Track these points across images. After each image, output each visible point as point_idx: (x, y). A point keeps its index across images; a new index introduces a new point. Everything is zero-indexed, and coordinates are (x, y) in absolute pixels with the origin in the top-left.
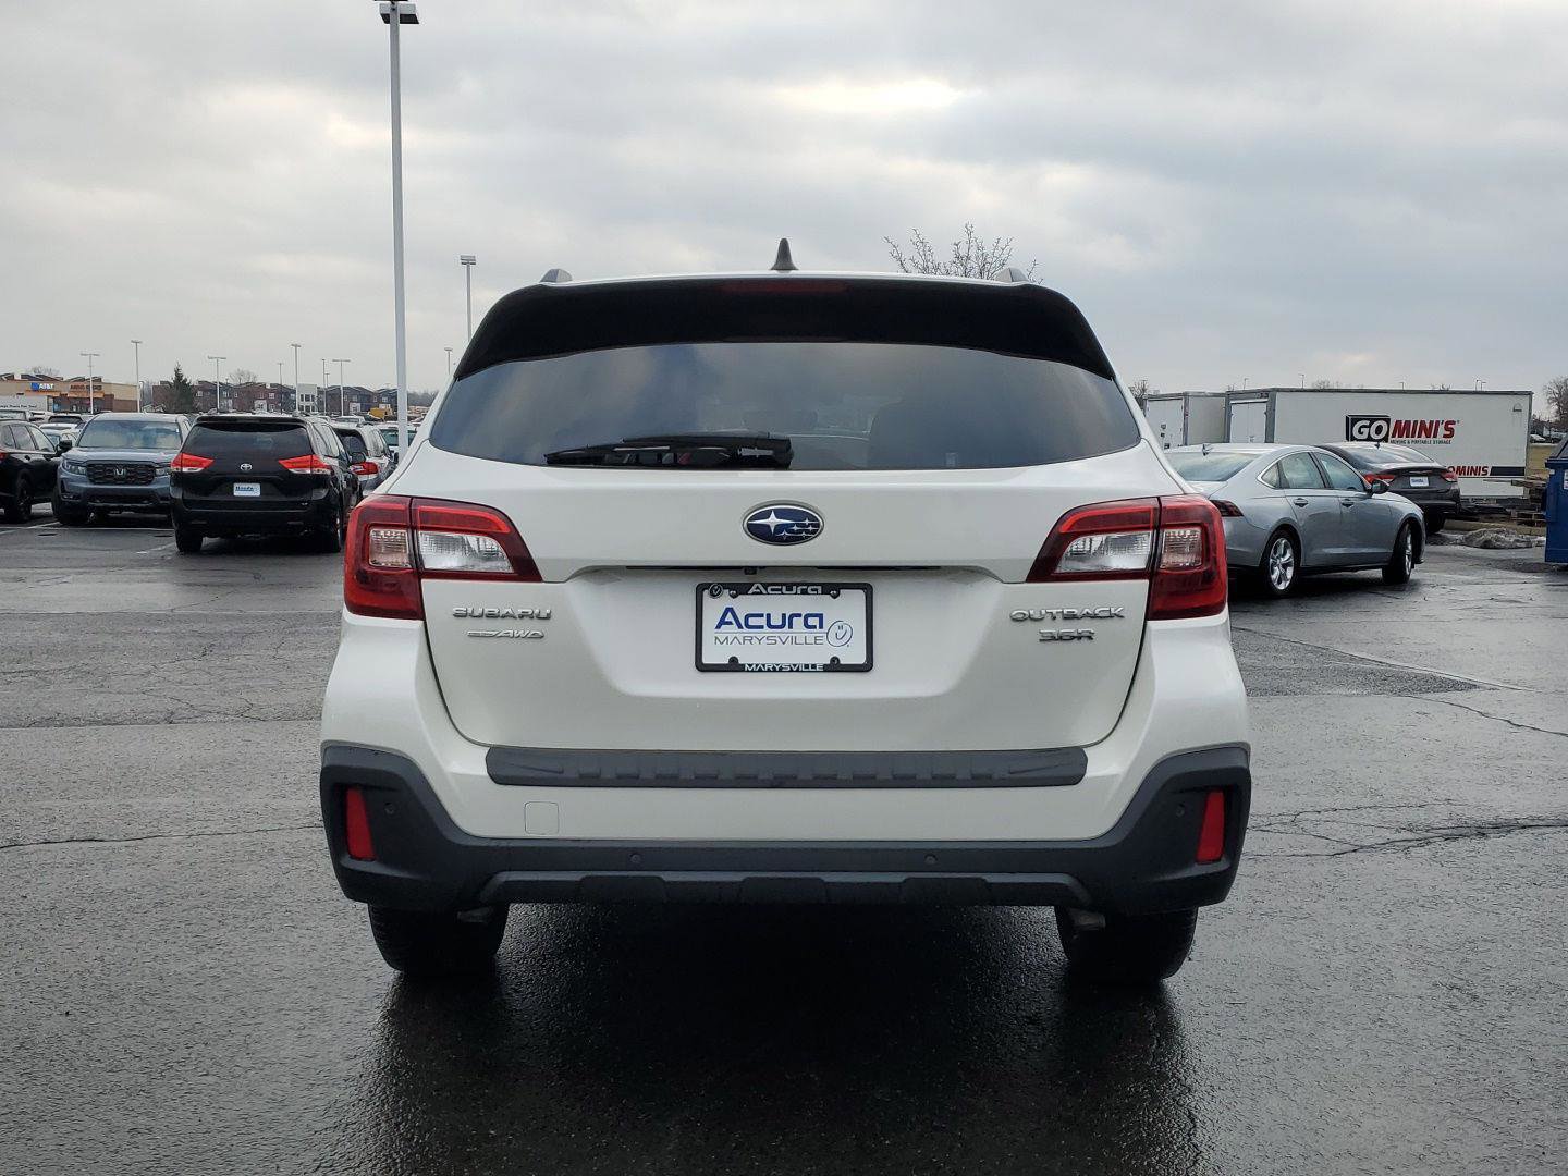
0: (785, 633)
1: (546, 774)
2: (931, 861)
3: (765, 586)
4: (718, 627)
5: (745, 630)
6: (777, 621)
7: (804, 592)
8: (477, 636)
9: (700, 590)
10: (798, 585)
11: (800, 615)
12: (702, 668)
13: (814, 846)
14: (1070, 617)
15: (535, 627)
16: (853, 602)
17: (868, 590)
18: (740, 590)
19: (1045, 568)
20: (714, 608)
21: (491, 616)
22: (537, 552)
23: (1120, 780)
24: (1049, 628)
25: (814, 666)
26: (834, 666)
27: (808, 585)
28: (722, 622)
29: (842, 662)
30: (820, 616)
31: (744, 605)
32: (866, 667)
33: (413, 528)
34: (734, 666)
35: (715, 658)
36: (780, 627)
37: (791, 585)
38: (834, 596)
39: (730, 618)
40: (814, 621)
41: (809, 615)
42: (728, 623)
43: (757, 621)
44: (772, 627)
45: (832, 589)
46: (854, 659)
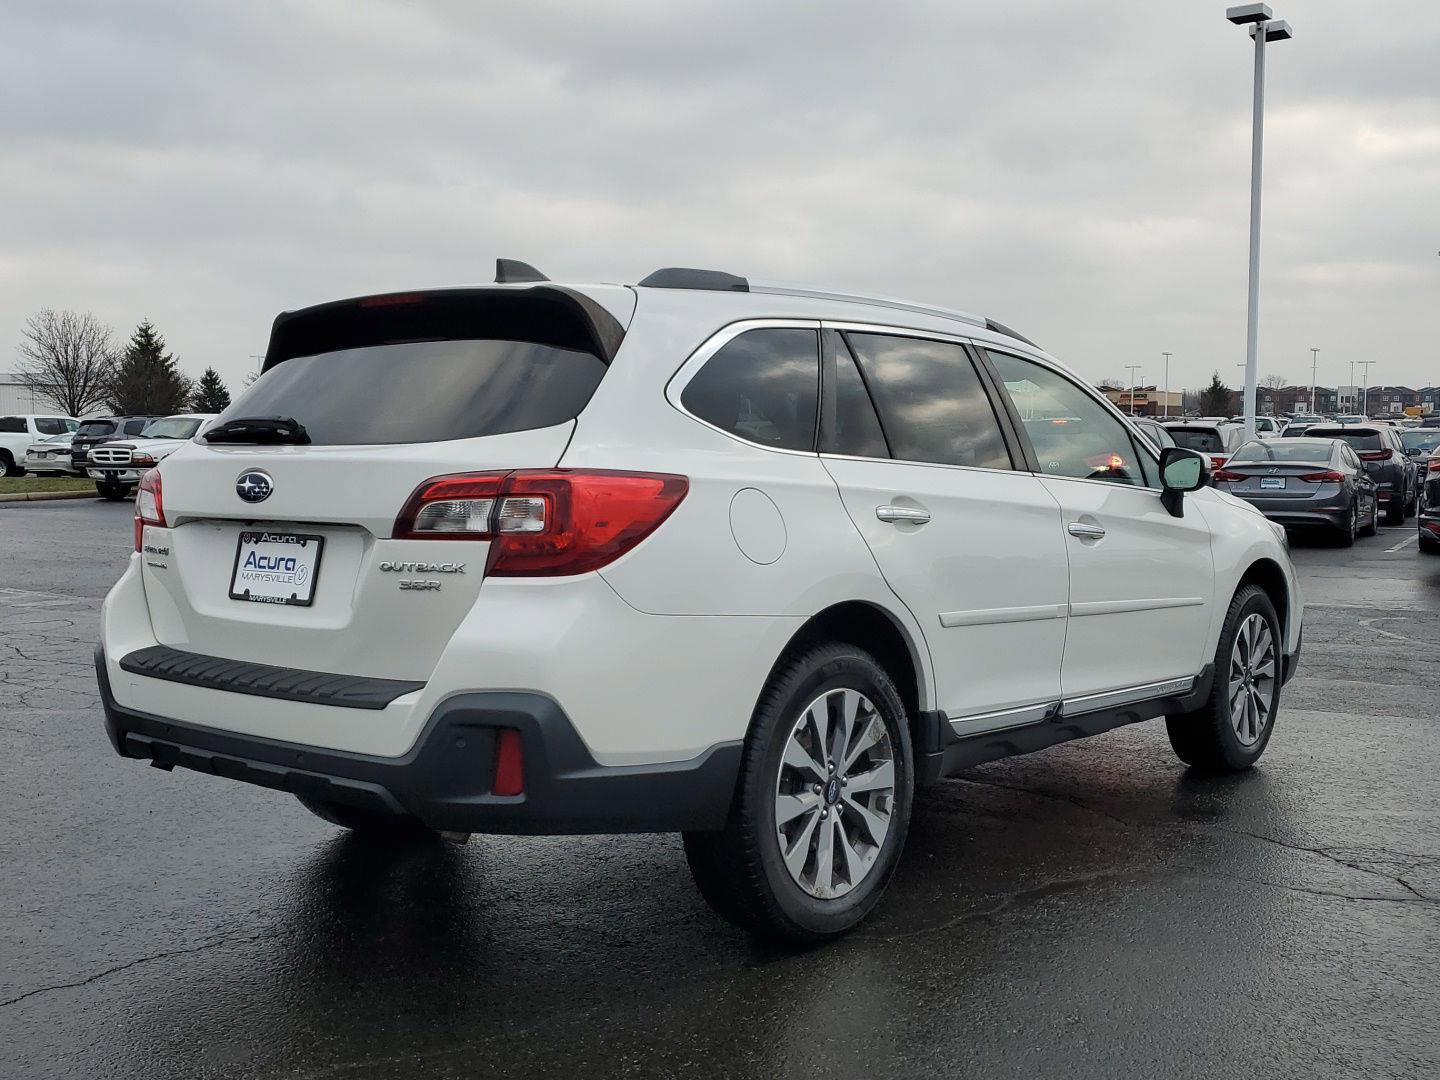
0: (273, 573)
2: (301, 760)
3: (269, 535)
4: (245, 566)
5: (257, 569)
7: (287, 541)
8: (150, 565)
9: (243, 538)
10: (285, 535)
12: (233, 597)
13: (277, 744)
14: (420, 570)
15: (164, 560)
16: (306, 554)
17: (322, 542)
18: (258, 538)
19: (404, 528)
20: (247, 549)
23: (412, 710)
24: (406, 578)
25: (283, 600)
26: (293, 601)
27: (290, 535)
28: (248, 563)
29: (298, 598)
30: (294, 560)
31: (264, 549)
32: (309, 603)
34: (245, 597)
35: (238, 590)
36: (273, 568)
37: (281, 536)
38: (304, 545)
39: (251, 560)
40: (290, 564)
41: (289, 560)
42: (251, 563)
43: (264, 563)
44: (270, 567)
45: (302, 540)
46: (304, 595)
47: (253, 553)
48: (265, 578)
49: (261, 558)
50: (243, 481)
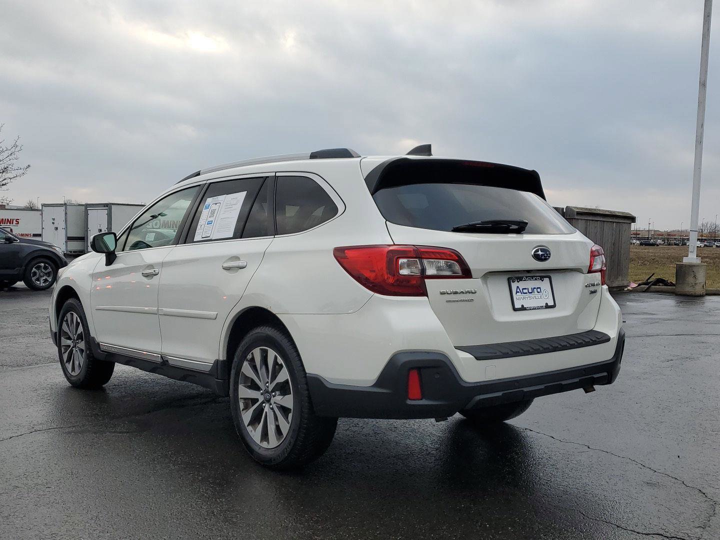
0: (532, 295)
1: (490, 355)
3: (527, 277)
4: (516, 294)
5: (523, 294)
6: (530, 291)
7: (536, 279)
8: (450, 301)
9: (509, 279)
10: (535, 276)
11: (535, 288)
12: (515, 309)
15: (470, 296)
16: (545, 285)
17: (550, 278)
18: (520, 279)
20: (514, 285)
21: (456, 293)
22: (472, 266)
24: (591, 289)
25: (543, 307)
26: (547, 307)
27: (537, 276)
28: (517, 292)
29: (549, 305)
30: (540, 288)
31: (522, 285)
32: (554, 306)
33: (421, 258)
34: (523, 308)
35: (517, 306)
36: (531, 293)
37: (532, 277)
38: (542, 281)
39: (518, 290)
40: (539, 290)
41: (538, 288)
42: (519, 292)
43: (525, 291)
44: (529, 293)
45: (542, 278)
46: (551, 303)
47: (518, 287)
48: (529, 298)
49: (523, 289)
50: (537, 251)
